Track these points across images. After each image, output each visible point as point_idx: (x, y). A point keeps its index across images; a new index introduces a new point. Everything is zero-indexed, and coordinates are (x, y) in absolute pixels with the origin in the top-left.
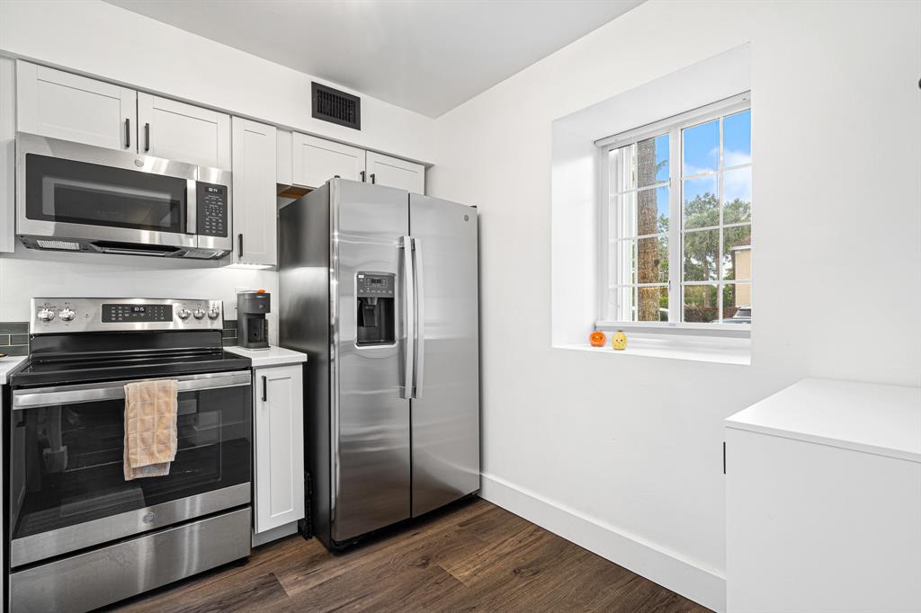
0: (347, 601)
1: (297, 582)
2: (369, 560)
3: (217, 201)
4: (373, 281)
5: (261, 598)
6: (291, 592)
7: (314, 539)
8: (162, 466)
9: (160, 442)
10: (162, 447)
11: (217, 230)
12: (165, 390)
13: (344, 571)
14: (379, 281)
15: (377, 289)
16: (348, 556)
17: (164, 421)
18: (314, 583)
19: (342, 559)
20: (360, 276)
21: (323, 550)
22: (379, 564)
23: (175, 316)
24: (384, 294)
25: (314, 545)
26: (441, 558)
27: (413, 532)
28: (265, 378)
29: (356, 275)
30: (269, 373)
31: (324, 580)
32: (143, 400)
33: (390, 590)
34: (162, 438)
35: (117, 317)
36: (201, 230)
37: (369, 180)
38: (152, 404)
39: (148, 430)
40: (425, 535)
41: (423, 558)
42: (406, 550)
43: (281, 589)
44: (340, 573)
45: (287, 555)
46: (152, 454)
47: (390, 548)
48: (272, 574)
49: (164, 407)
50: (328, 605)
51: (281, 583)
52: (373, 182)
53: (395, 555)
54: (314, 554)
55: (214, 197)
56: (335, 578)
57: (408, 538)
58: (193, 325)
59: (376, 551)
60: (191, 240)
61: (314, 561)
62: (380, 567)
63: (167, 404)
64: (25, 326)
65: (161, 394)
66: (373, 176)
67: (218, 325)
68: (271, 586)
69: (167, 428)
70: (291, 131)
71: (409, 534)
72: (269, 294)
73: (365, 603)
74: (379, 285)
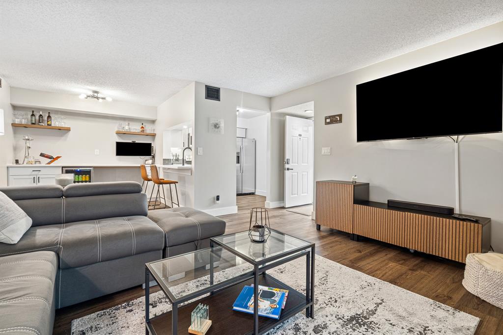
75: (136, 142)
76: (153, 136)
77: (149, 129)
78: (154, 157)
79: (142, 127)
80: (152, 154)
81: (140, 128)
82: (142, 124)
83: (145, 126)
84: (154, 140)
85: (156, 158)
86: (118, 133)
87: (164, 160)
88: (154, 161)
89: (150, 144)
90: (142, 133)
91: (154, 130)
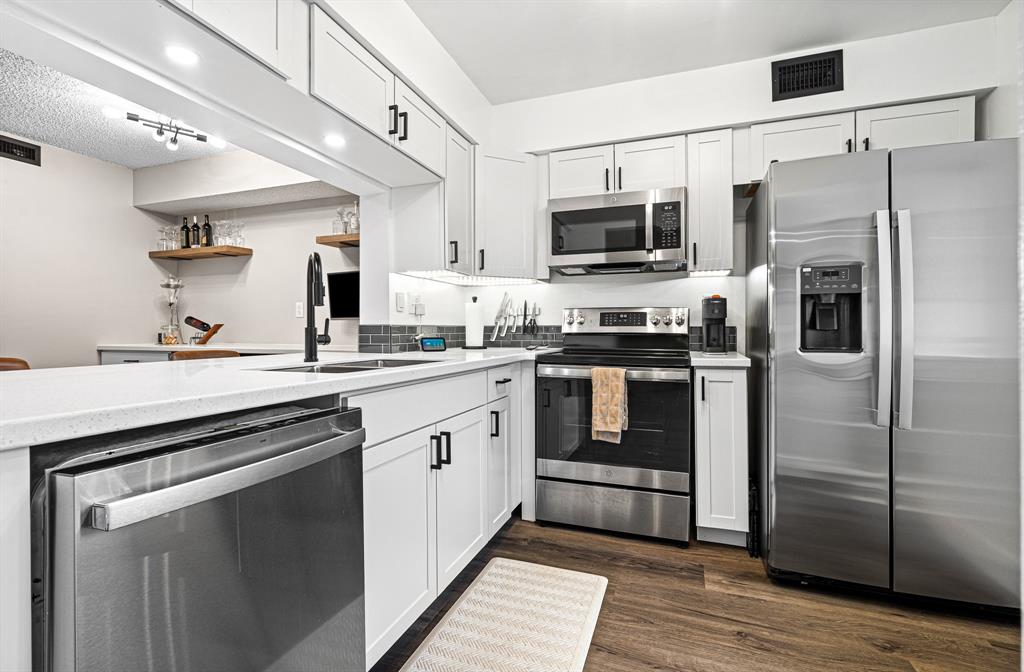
0: (758, 623)
1: (719, 583)
2: (809, 606)
3: (672, 216)
4: (825, 274)
5: (683, 577)
6: (709, 587)
7: (759, 559)
8: (614, 434)
9: (612, 416)
10: (612, 419)
11: (672, 243)
12: (616, 375)
13: (772, 599)
14: (836, 273)
15: (831, 284)
16: (786, 590)
17: (615, 399)
18: (734, 591)
19: (778, 589)
20: (805, 270)
21: (763, 572)
22: (819, 615)
23: (649, 323)
24: (844, 289)
25: (757, 565)
26: (920, 657)
27: (896, 611)
28: (703, 378)
29: (798, 270)
30: (710, 375)
31: (746, 595)
32: (602, 382)
33: (816, 643)
34: (613, 412)
35: (609, 322)
36: (657, 245)
37: (861, 147)
38: (607, 385)
39: (604, 404)
40: (915, 623)
41: (889, 642)
42: (870, 622)
43: (702, 581)
44: (768, 598)
45: (724, 560)
46: (606, 424)
47: (845, 609)
48: (702, 566)
49: (615, 388)
50: (737, 615)
51: (706, 576)
52: (867, 149)
53: (847, 619)
54: (751, 571)
55: (668, 214)
56: (758, 600)
57: (880, 612)
58: (661, 329)
59: (824, 602)
60: (651, 255)
61: (747, 576)
62: (817, 618)
63: (617, 386)
64: (559, 328)
65: (614, 379)
66: (867, 142)
67: (683, 330)
68: (697, 573)
69: (617, 405)
70: (748, 126)
71: (886, 610)
72: (725, 300)
73: (776, 635)
74: (835, 278)
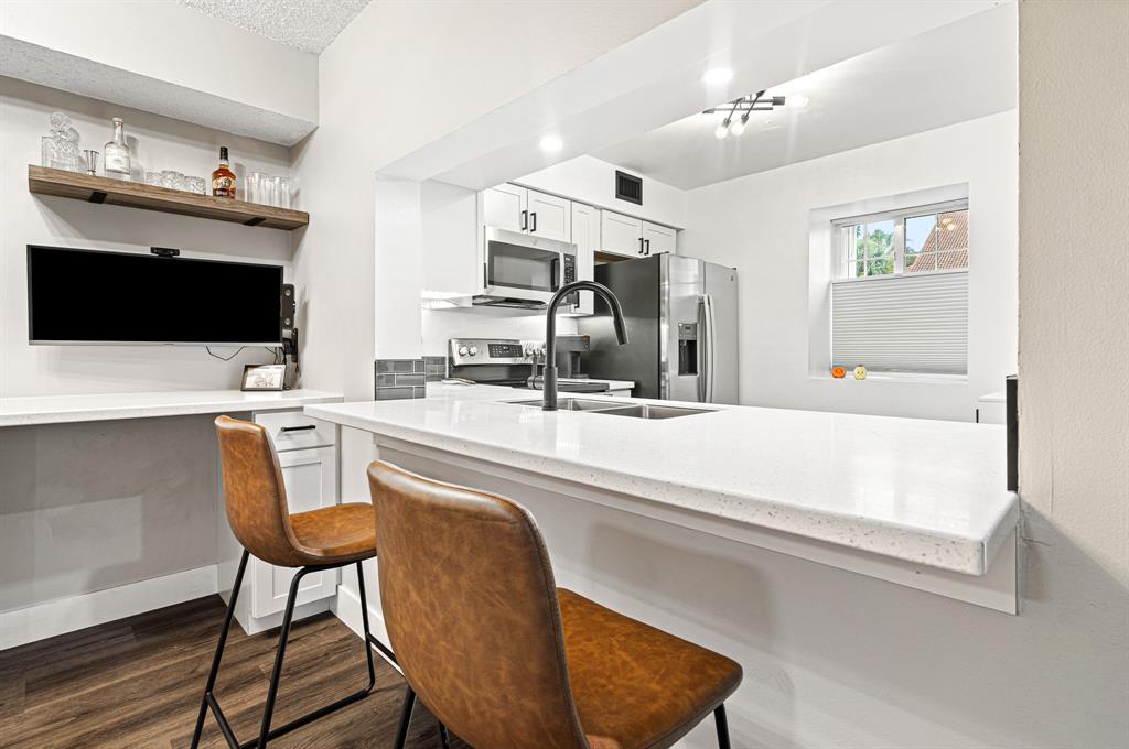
3: (570, 267)
4: (686, 328)
14: (689, 328)
15: (688, 334)
20: (680, 325)
23: (524, 354)
24: (691, 338)
35: (496, 354)
37: (644, 244)
55: (568, 265)
64: (444, 359)
66: (647, 241)
70: (602, 209)
74: (689, 331)
75: (184, 255)
76: (291, 226)
77: (263, 187)
78: (292, 348)
79: (223, 172)
80: (286, 333)
81: (208, 177)
82: (224, 153)
83: (239, 166)
84: (292, 250)
85: (308, 355)
86: (46, 188)
87: (380, 366)
88: (298, 369)
89: (276, 272)
90: (224, 205)
91: (295, 196)
